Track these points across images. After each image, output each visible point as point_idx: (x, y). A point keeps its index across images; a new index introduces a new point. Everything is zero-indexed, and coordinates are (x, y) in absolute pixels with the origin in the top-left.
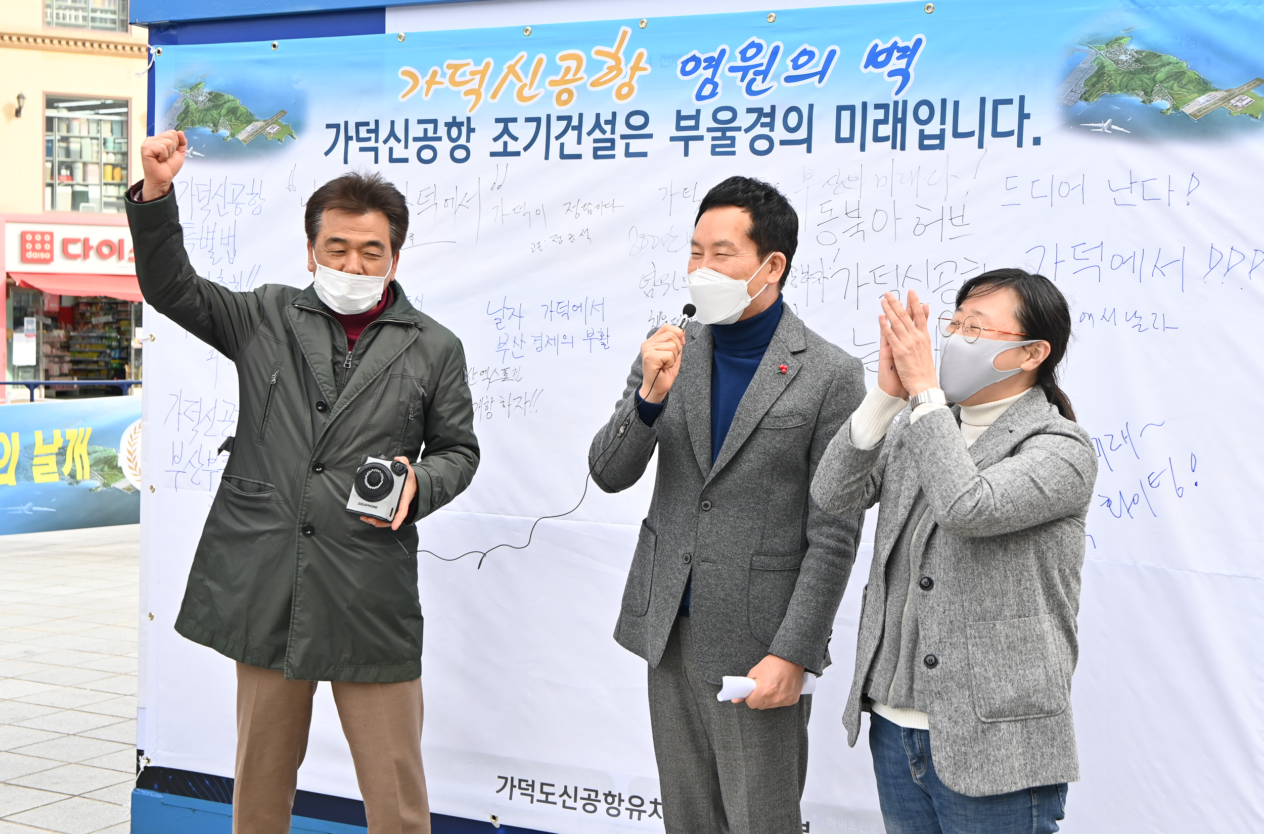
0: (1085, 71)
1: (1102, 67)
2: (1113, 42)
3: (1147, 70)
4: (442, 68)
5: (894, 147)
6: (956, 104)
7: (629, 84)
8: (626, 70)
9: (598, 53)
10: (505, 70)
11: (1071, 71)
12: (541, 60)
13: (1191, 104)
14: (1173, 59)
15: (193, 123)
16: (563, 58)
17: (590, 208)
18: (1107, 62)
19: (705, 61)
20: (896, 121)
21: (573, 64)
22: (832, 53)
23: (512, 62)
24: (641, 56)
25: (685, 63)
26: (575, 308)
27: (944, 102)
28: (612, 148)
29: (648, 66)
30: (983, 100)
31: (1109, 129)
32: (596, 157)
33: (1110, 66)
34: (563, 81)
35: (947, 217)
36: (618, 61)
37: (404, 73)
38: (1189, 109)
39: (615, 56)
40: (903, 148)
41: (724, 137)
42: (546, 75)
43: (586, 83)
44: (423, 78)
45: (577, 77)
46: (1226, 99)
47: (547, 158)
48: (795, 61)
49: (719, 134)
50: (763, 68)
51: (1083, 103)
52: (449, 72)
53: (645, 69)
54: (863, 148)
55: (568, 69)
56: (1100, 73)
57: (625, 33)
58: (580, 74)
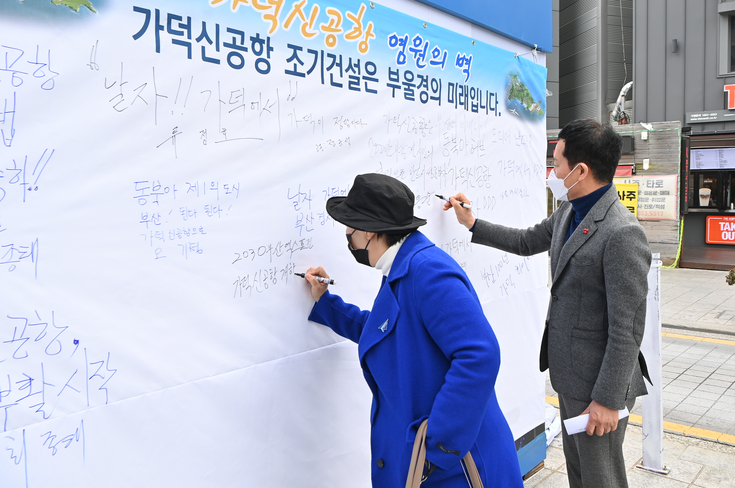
0: (509, 86)
2: (515, 76)
3: (522, 91)
5: (465, 108)
6: (481, 92)
8: (364, 33)
9: (349, 16)
10: (293, 8)
11: (506, 86)
12: (316, 9)
13: (531, 107)
14: (527, 88)
16: (330, 12)
17: (348, 123)
18: (514, 84)
19: (399, 40)
20: (465, 95)
21: (336, 19)
22: (446, 54)
23: (298, 3)
24: (371, 26)
25: (391, 39)
26: (342, 192)
27: (478, 90)
28: (358, 84)
30: (487, 91)
31: (515, 113)
33: (515, 87)
34: (330, 29)
35: (479, 145)
36: (360, 25)
39: (357, 21)
40: (467, 110)
41: (409, 89)
42: (319, 20)
43: (343, 34)
45: (338, 28)
46: (536, 107)
47: (323, 83)
48: (433, 53)
49: (407, 87)
50: (422, 53)
51: (509, 100)
53: (373, 36)
54: (456, 107)
55: (333, 21)
56: (513, 89)
57: (363, 8)
58: (340, 27)
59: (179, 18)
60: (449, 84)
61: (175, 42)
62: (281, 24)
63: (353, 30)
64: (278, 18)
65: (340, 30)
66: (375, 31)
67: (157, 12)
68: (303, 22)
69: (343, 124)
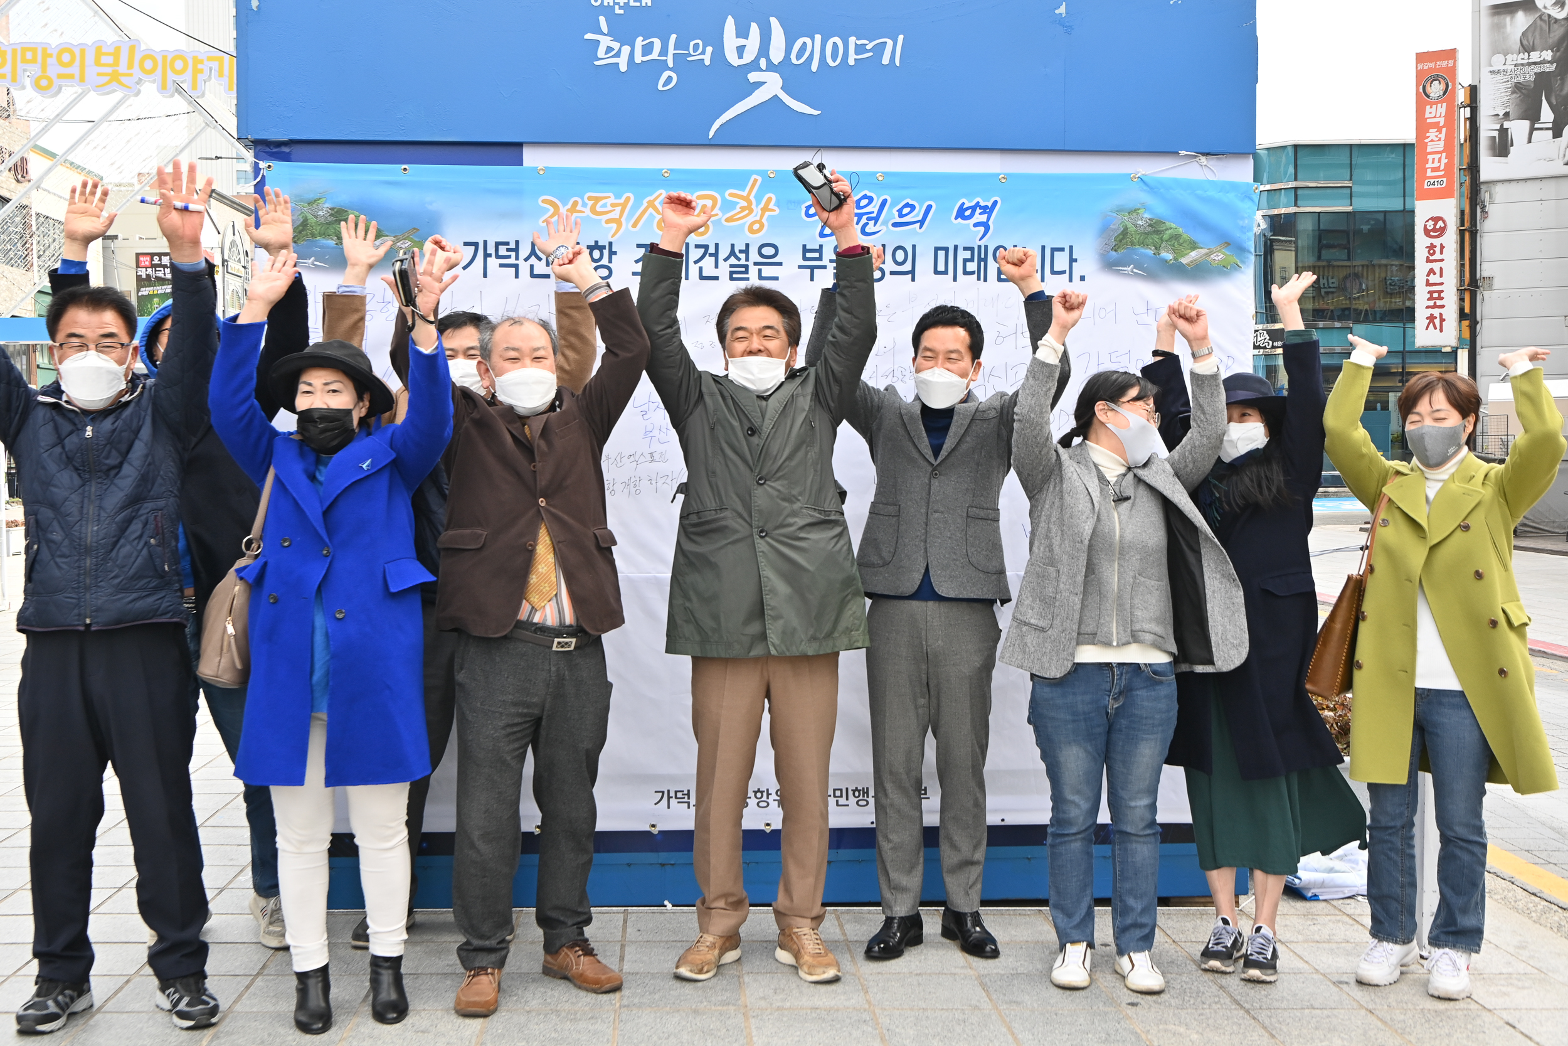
0: (1113, 230)
1: (1126, 228)
2: (1133, 211)
3: (1157, 232)
4: (582, 199)
5: (979, 279)
7: (760, 222)
8: (757, 211)
9: (731, 195)
10: (645, 204)
11: (1104, 230)
13: (1187, 257)
14: (1173, 226)
15: (313, 235)
18: (1130, 225)
20: (980, 260)
22: (929, 207)
23: (651, 198)
24: (770, 199)
25: (808, 208)
28: (746, 272)
29: (776, 208)
30: (1043, 248)
31: (1132, 271)
33: (1131, 228)
36: (750, 202)
37: (543, 201)
38: (1184, 261)
39: (746, 199)
40: (985, 280)
44: (564, 206)
46: (1208, 255)
48: (900, 211)
50: (874, 215)
51: (1114, 253)
52: (590, 203)
53: (774, 211)
54: (955, 279)
56: (1125, 232)
57: (756, 181)
59: (507, 243)
60: (937, 249)
61: (501, 265)
62: (626, 225)
63: (738, 210)
64: (623, 220)
66: (778, 204)
67: (485, 242)
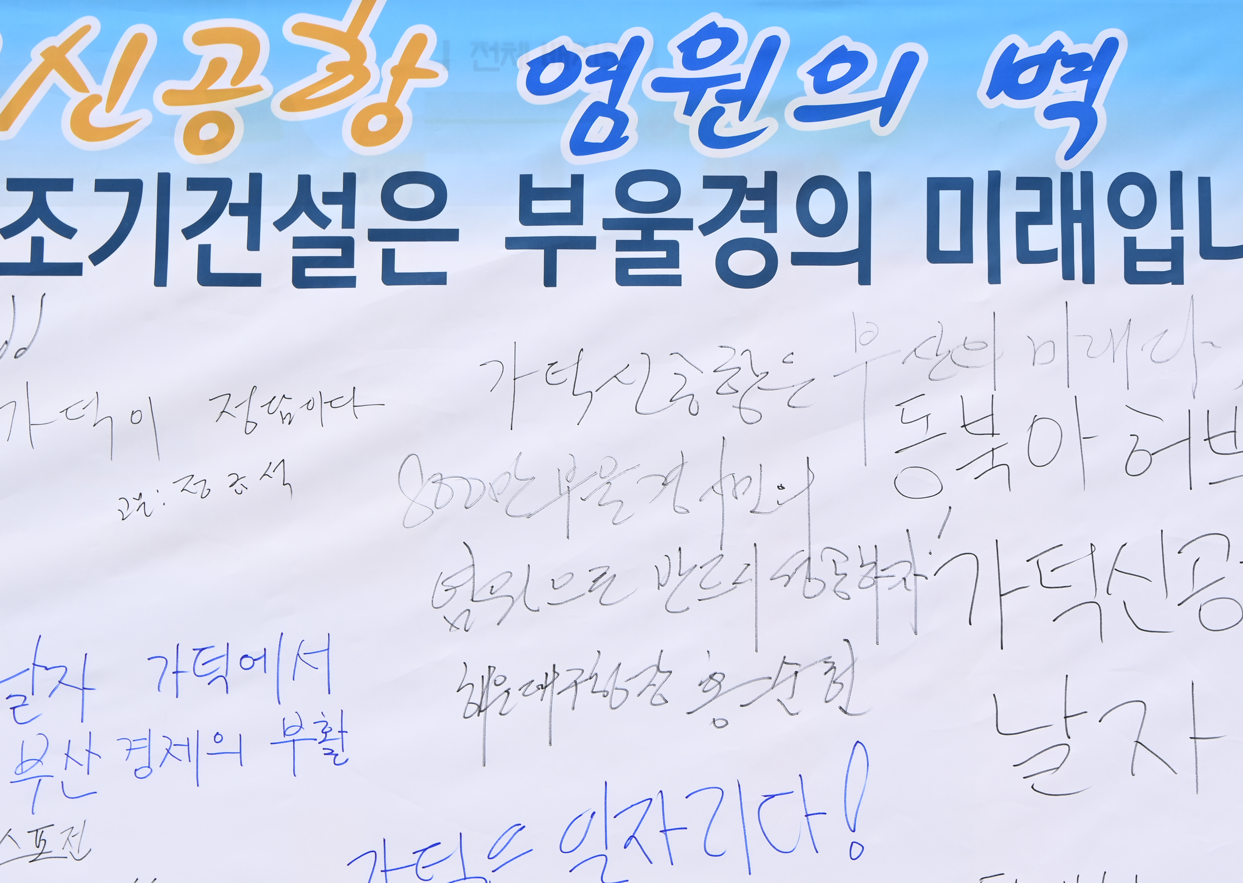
5: (1068, 274)
6: (1204, 184)
7: (389, 109)
8: (380, 74)
9: (301, 29)
10: (37, 59)
12: (139, 42)
16: (202, 39)
17: (286, 407)
19: (591, 61)
20: (1069, 217)
21: (233, 54)
22: (909, 62)
23: (57, 41)
24: (419, 42)
25: (538, 65)
26: (247, 663)
27: (1176, 178)
28: (347, 260)
29: (438, 68)
32: (300, 281)
34: (202, 94)
35: (1199, 435)
36: (358, 52)
39: (348, 40)
40: (1089, 278)
41: (648, 243)
42: (153, 75)
43: (269, 100)
45: (245, 84)
47: (161, 279)
48: (819, 73)
49: (635, 235)
50: (740, 85)
53: (433, 75)
54: (994, 276)
55: (218, 66)
58: (254, 78)
60: (936, 186)
63: (322, 73)
65: (257, 89)
66: (444, 55)
68: (76, 98)
69: (258, 413)
